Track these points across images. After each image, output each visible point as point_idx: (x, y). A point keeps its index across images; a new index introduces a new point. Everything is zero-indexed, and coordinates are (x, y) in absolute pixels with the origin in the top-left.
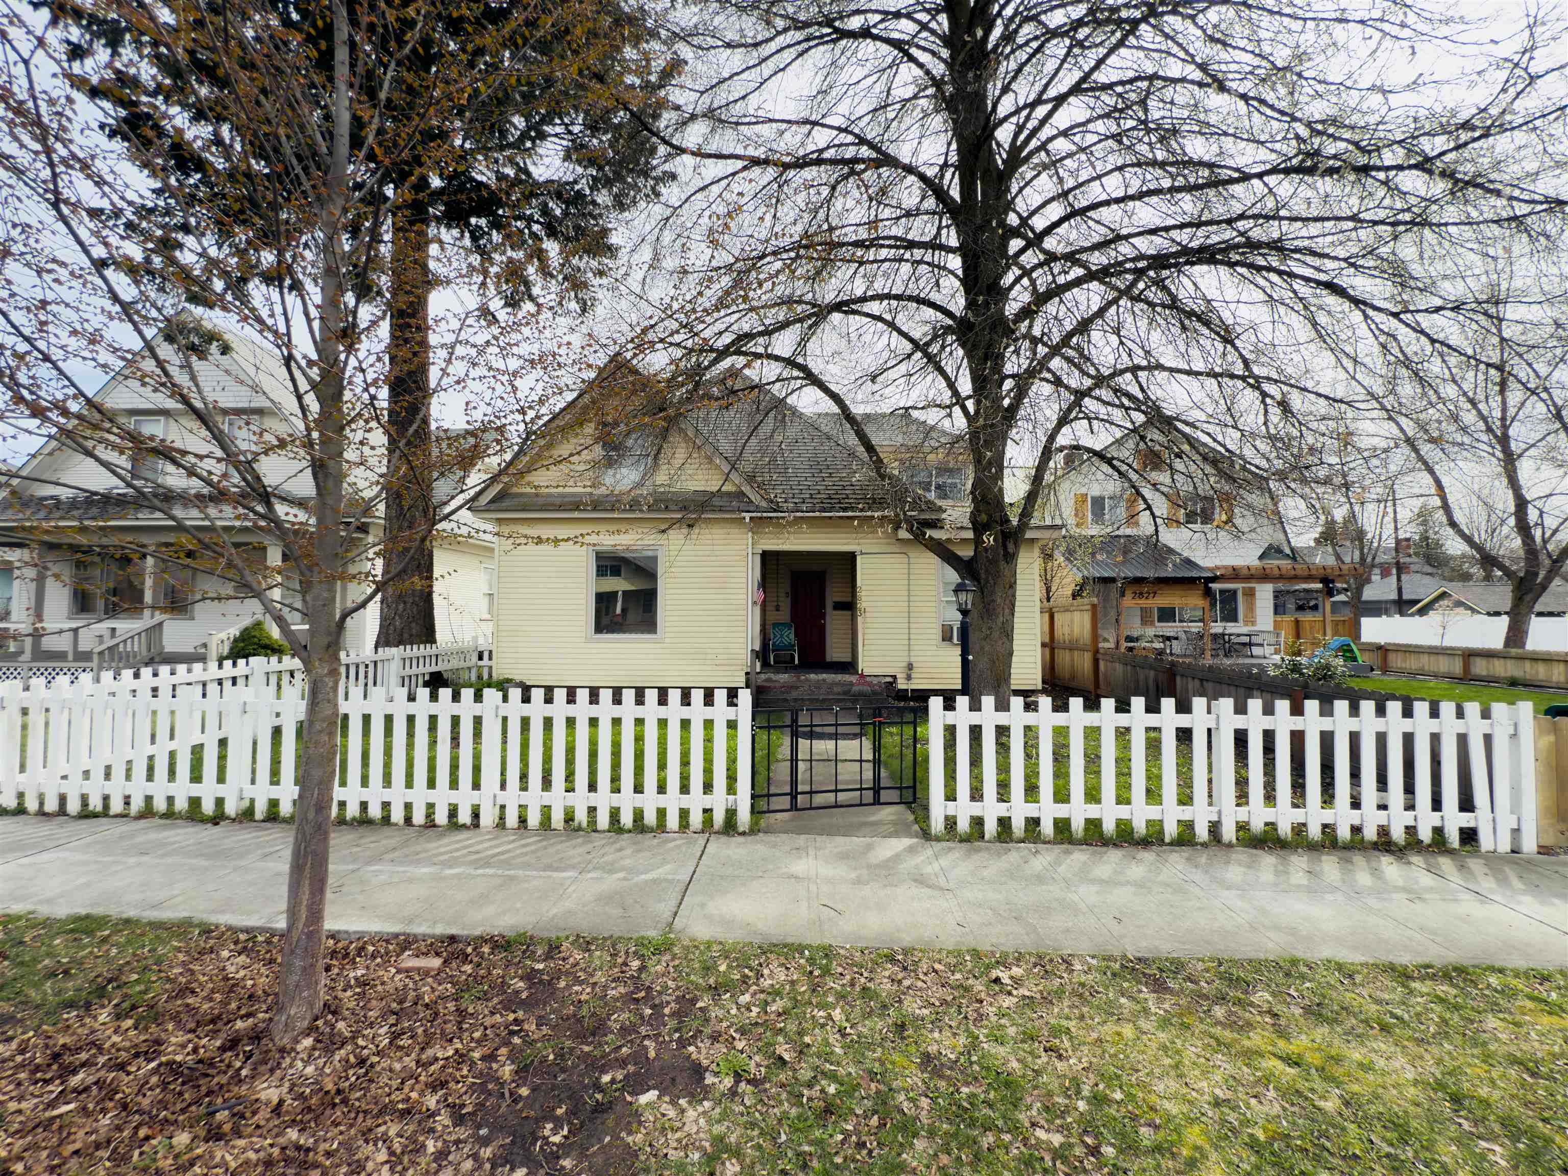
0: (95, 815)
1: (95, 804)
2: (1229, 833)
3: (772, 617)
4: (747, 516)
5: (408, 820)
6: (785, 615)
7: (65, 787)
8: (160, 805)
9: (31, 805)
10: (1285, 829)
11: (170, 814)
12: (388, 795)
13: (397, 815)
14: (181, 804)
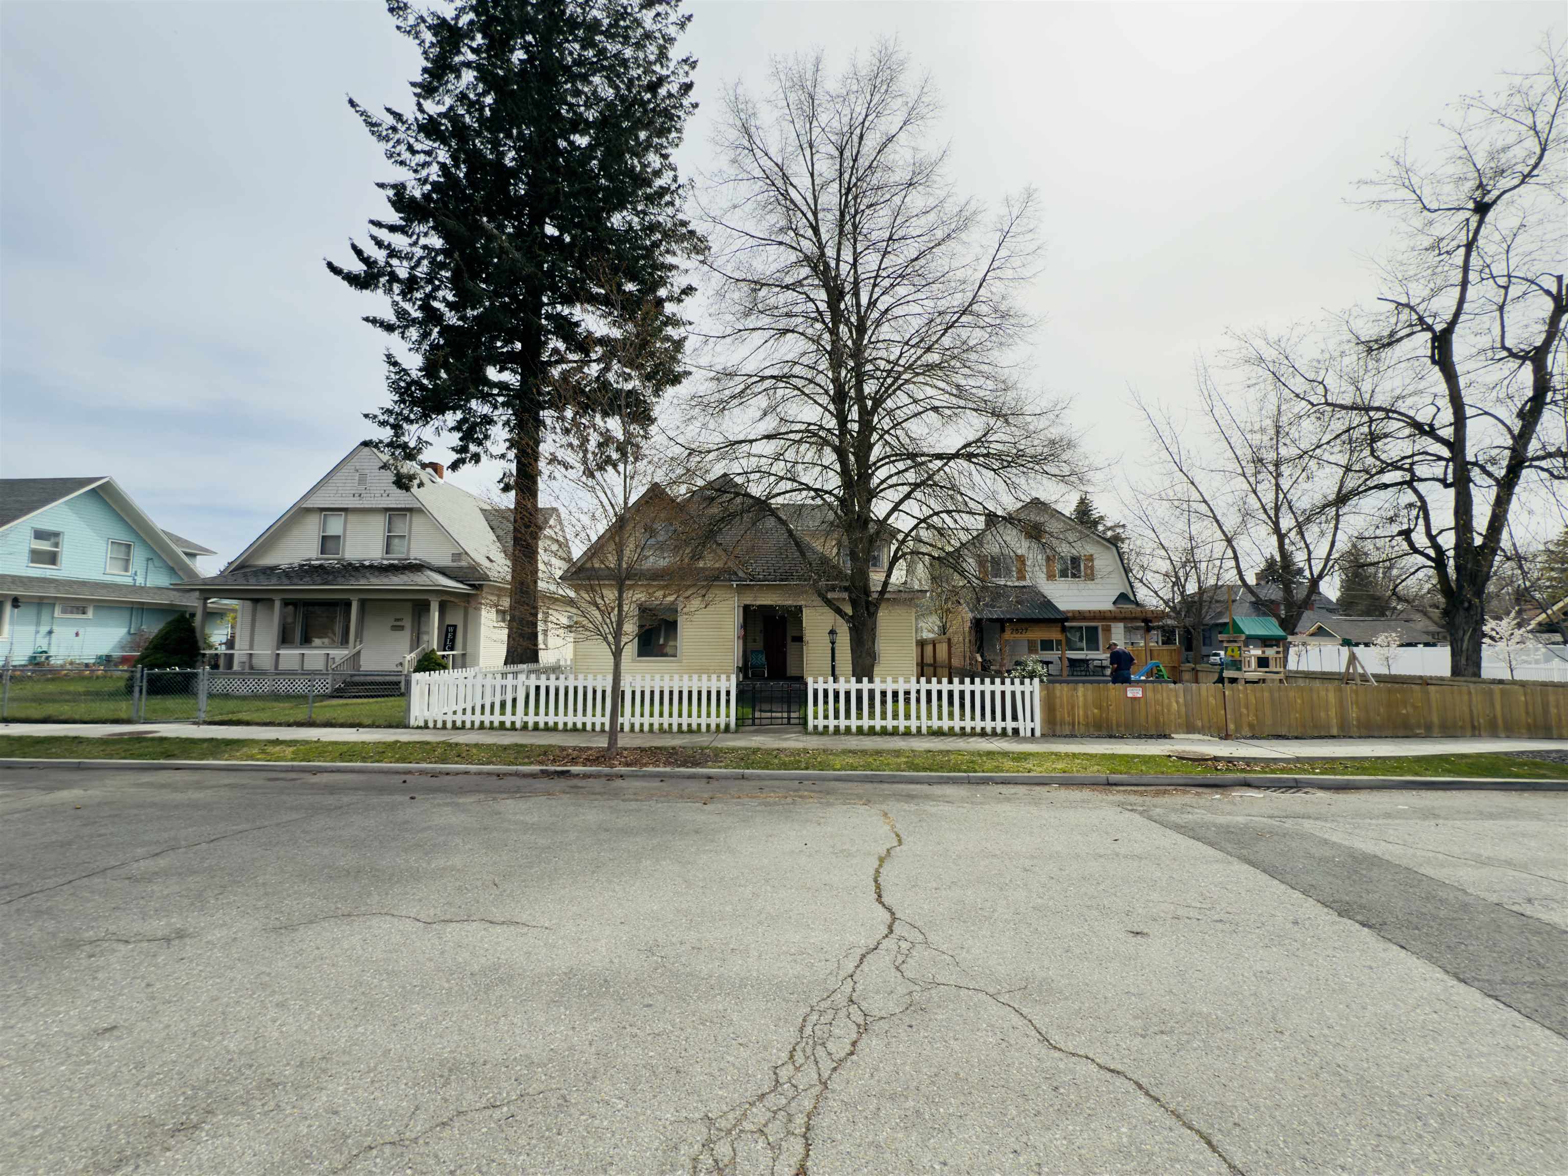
0: (458, 728)
1: (459, 724)
2: (924, 730)
3: (751, 645)
4: (735, 584)
5: (593, 730)
6: (759, 645)
7: (446, 718)
8: (487, 724)
9: (431, 725)
10: (946, 728)
11: (492, 728)
12: (585, 719)
13: (589, 727)
14: (496, 724)
